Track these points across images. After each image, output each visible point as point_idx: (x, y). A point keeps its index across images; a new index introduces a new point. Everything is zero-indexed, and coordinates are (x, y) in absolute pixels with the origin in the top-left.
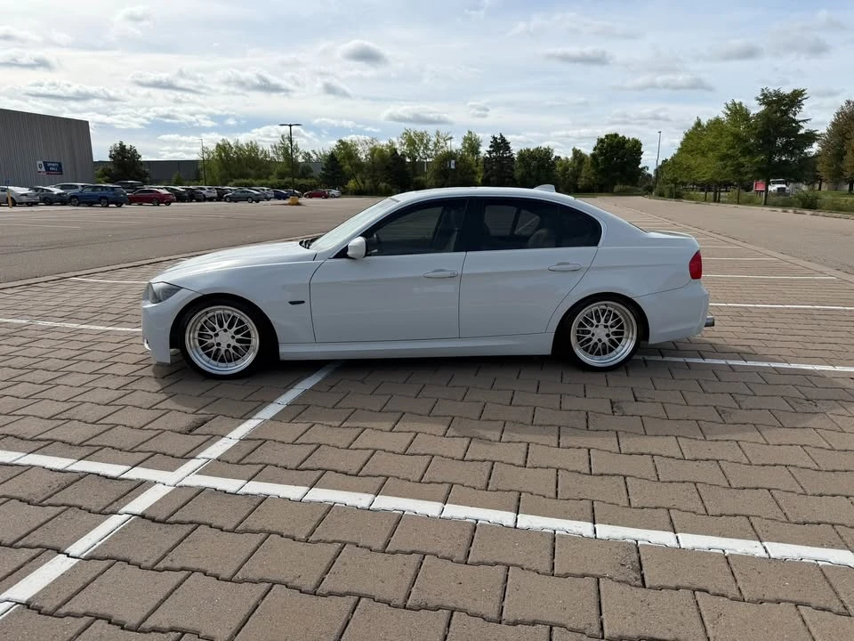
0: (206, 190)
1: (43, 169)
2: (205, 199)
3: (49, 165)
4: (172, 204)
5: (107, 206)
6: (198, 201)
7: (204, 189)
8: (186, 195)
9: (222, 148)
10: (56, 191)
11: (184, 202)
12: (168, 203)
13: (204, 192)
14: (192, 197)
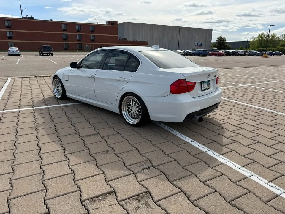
0: (240, 52)
1: (197, 45)
2: (239, 55)
3: (198, 43)
4: (223, 56)
5: (201, 56)
6: (236, 55)
7: (239, 51)
8: (232, 53)
9: (261, 36)
10: (190, 51)
11: (231, 55)
12: (222, 56)
13: (239, 52)
14: (234, 54)
